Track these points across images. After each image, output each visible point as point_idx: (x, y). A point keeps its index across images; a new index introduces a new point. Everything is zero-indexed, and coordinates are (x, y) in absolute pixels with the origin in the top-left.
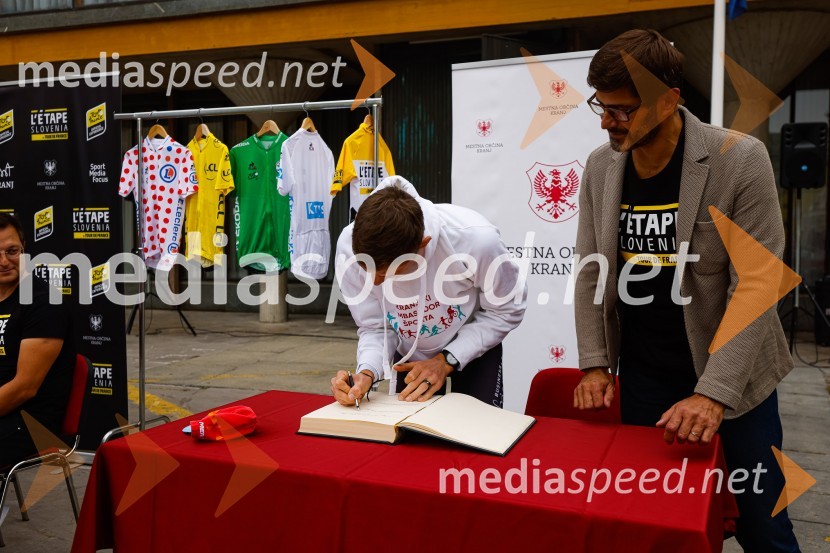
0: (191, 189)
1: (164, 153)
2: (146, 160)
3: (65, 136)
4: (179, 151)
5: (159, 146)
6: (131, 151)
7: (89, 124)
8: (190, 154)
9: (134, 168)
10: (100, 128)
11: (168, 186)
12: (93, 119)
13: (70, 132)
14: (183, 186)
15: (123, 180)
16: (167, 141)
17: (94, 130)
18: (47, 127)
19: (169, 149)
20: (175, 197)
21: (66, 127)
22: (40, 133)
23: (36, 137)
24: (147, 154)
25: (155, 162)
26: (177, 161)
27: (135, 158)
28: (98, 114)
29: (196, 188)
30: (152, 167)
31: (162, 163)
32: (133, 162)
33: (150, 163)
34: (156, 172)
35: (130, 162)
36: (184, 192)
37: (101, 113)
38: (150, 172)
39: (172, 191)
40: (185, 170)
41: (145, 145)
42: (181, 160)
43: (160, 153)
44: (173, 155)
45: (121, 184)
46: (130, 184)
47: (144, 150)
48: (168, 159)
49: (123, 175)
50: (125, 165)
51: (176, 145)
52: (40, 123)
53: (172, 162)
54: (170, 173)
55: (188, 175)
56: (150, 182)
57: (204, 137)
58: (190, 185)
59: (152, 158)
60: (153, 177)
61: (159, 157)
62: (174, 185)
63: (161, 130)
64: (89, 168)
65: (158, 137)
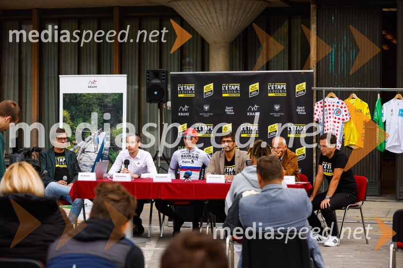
0: (348, 119)
1: (336, 104)
2: (326, 106)
3: (285, 95)
4: (342, 104)
5: (332, 101)
6: (319, 102)
7: (297, 90)
8: (347, 105)
9: (320, 109)
10: (302, 92)
11: (337, 117)
12: (299, 88)
13: (287, 93)
14: (345, 117)
15: (315, 114)
16: (336, 99)
17: (299, 93)
18: (276, 90)
19: (338, 103)
20: (341, 121)
21: (285, 91)
22: (272, 93)
23: (270, 95)
24: (327, 104)
25: (331, 107)
26: (342, 107)
27: (320, 105)
28: (301, 87)
29: (350, 118)
30: (330, 109)
31: (335, 108)
32: (320, 107)
33: (328, 108)
34: (331, 111)
35: (318, 107)
36: (345, 119)
37: (303, 86)
38: (329, 111)
39: (339, 119)
40: (345, 111)
41: (326, 100)
42: (343, 107)
43: (334, 104)
44: (340, 105)
45: (315, 116)
46: (318, 115)
47: (325, 102)
48: (337, 106)
49: (315, 112)
50: (316, 108)
51: (341, 101)
52: (272, 89)
53: (339, 108)
54: (339, 112)
55: (347, 113)
56: (329, 115)
57: (353, 98)
58: (348, 117)
59: (329, 106)
60: (330, 113)
61: (333, 106)
62: (341, 117)
63: (333, 95)
64: (297, 108)
65: (331, 97)
